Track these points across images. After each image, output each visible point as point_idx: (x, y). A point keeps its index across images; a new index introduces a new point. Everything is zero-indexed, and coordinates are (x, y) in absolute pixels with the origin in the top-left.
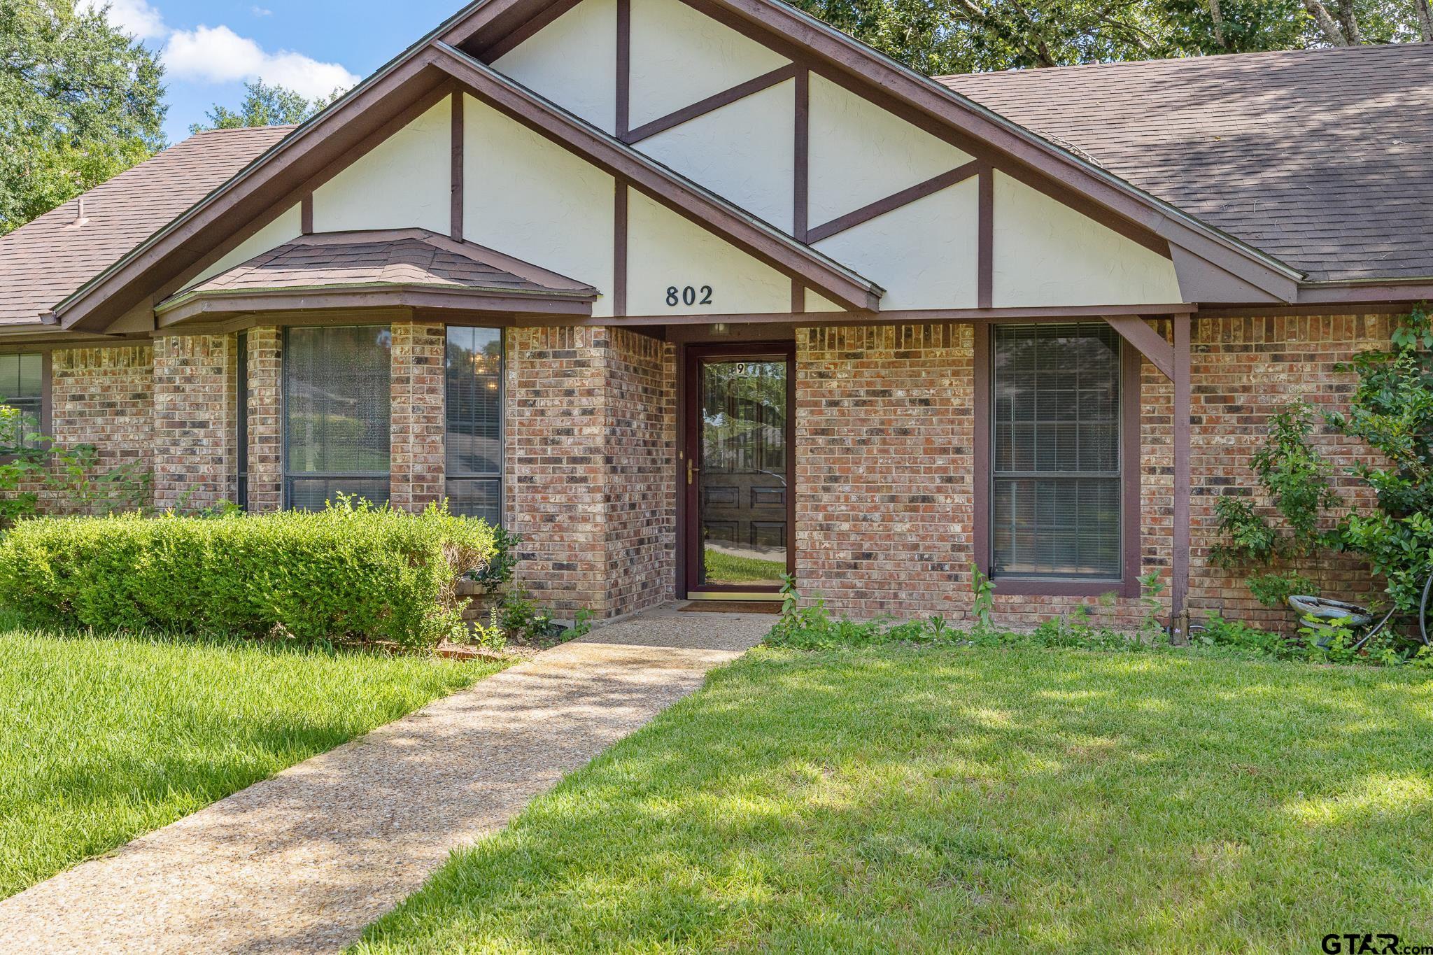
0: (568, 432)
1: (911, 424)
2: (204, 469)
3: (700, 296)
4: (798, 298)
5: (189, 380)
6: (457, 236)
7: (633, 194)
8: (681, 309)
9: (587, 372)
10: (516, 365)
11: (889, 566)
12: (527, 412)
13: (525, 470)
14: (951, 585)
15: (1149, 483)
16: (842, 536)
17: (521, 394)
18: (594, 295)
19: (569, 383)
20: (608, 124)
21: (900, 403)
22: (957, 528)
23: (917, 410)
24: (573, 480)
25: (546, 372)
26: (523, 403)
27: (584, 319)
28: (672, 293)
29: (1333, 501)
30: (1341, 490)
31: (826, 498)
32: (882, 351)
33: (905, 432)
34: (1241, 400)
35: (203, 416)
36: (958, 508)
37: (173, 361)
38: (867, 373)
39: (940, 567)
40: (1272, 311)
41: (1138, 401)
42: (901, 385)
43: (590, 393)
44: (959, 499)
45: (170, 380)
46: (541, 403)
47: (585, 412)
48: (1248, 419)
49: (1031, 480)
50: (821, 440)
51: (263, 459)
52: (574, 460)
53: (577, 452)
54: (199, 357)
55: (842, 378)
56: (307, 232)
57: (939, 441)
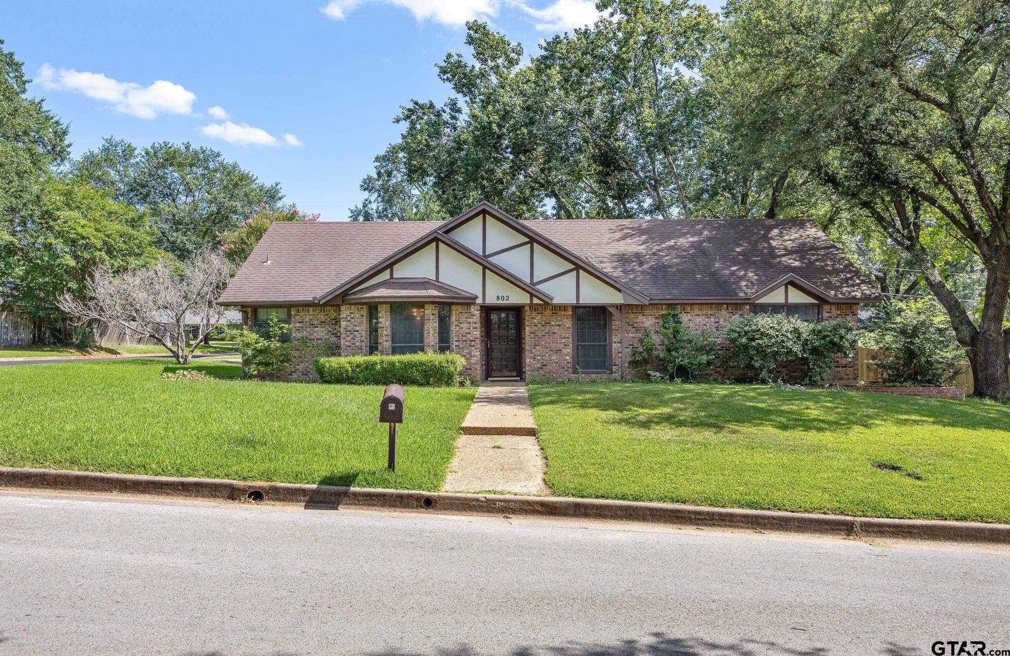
0: (469, 333)
1: (556, 331)
2: (357, 344)
3: (506, 298)
4: (531, 300)
5: (352, 318)
6: (437, 280)
7: (487, 271)
8: (500, 302)
9: (475, 317)
10: (454, 315)
11: (551, 368)
12: (458, 328)
13: (457, 344)
14: (566, 373)
15: (614, 346)
16: (538, 360)
17: (456, 323)
18: (476, 297)
19: (469, 320)
20: (480, 253)
21: (553, 326)
22: (568, 358)
23: (557, 328)
24: (471, 346)
25: (463, 318)
26: (456, 326)
27: (474, 304)
28: (498, 297)
29: (656, 349)
30: (658, 347)
31: (534, 350)
32: (548, 312)
33: (554, 333)
34: (635, 325)
35: (357, 328)
36: (568, 352)
37: (347, 313)
38: (545, 318)
39: (563, 368)
40: (642, 307)
41: (611, 325)
42: (553, 321)
43: (475, 323)
44: (569, 350)
45: (346, 318)
46: (461, 326)
47: (474, 328)
48: (637, 330)
49: (585, 346)
50: (532, 335)
51: (386, 341)
52: (471, 341)
53: (472, 339)
54: (356, 312)
55: (538, 319)
56: (392, 277)
57: (563, 335)
